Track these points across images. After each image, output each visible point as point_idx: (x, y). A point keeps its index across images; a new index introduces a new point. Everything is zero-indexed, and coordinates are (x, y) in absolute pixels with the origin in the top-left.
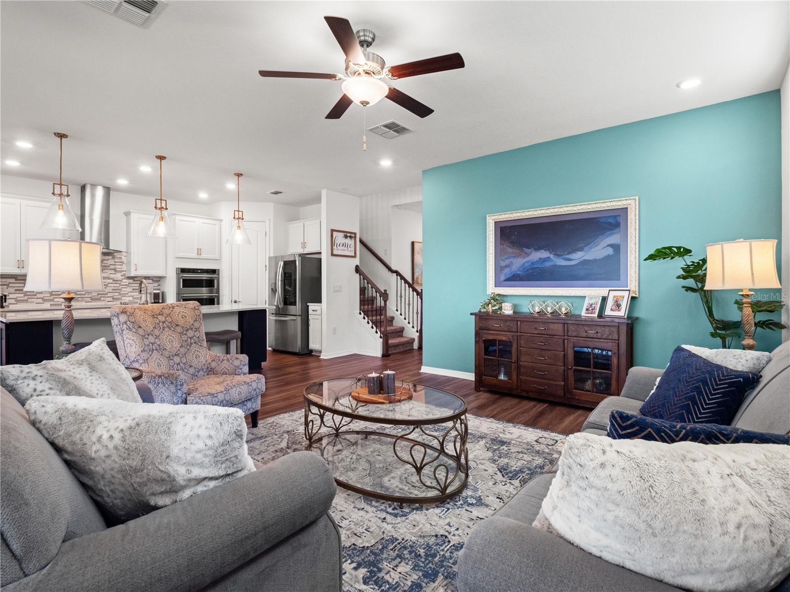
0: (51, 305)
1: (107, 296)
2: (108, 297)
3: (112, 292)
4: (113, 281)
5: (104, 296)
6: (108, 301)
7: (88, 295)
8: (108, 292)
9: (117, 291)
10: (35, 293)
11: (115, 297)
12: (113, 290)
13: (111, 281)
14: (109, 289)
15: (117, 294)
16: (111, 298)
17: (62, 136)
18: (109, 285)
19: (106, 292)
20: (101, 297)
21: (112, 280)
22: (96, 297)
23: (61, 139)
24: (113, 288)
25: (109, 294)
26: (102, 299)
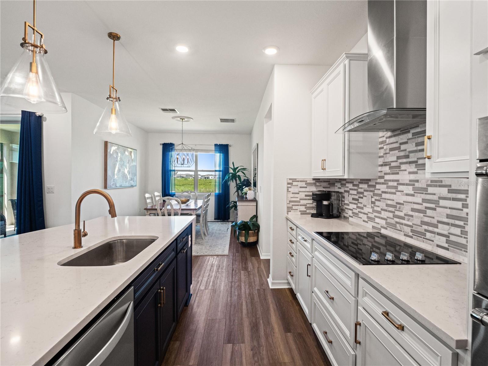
0: (373, 227)
1: (436, 230)
2: (439, 234)
3: (448, 224)
4: (450, 191)
5: (431, 229)
6: (438, 246)
7: (408, 220)
8: (439, 222)
9: (457, 222)
10: (362, 206)
11: (452, 238)
12: (448, 216)
13: (444, 192)
14: (440, 214)
15: (458, 231)
16: (444, 239)
17: (114, 37)
18: (442, 203)
19: (434, 221)
20: (426, 230)
21: (446, 189)
22: (419, 229)
23: (114, 41)
24: (449, 211)
25: (440, 225)
26: (428, 235)
